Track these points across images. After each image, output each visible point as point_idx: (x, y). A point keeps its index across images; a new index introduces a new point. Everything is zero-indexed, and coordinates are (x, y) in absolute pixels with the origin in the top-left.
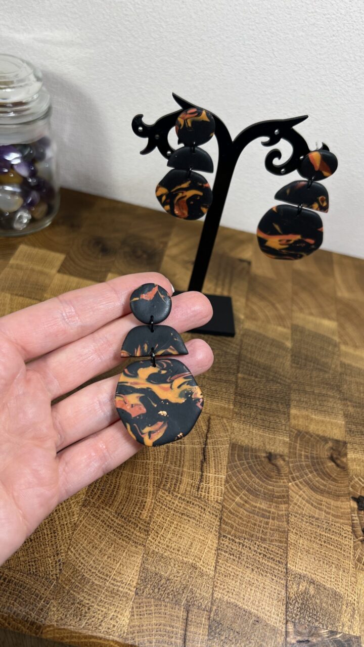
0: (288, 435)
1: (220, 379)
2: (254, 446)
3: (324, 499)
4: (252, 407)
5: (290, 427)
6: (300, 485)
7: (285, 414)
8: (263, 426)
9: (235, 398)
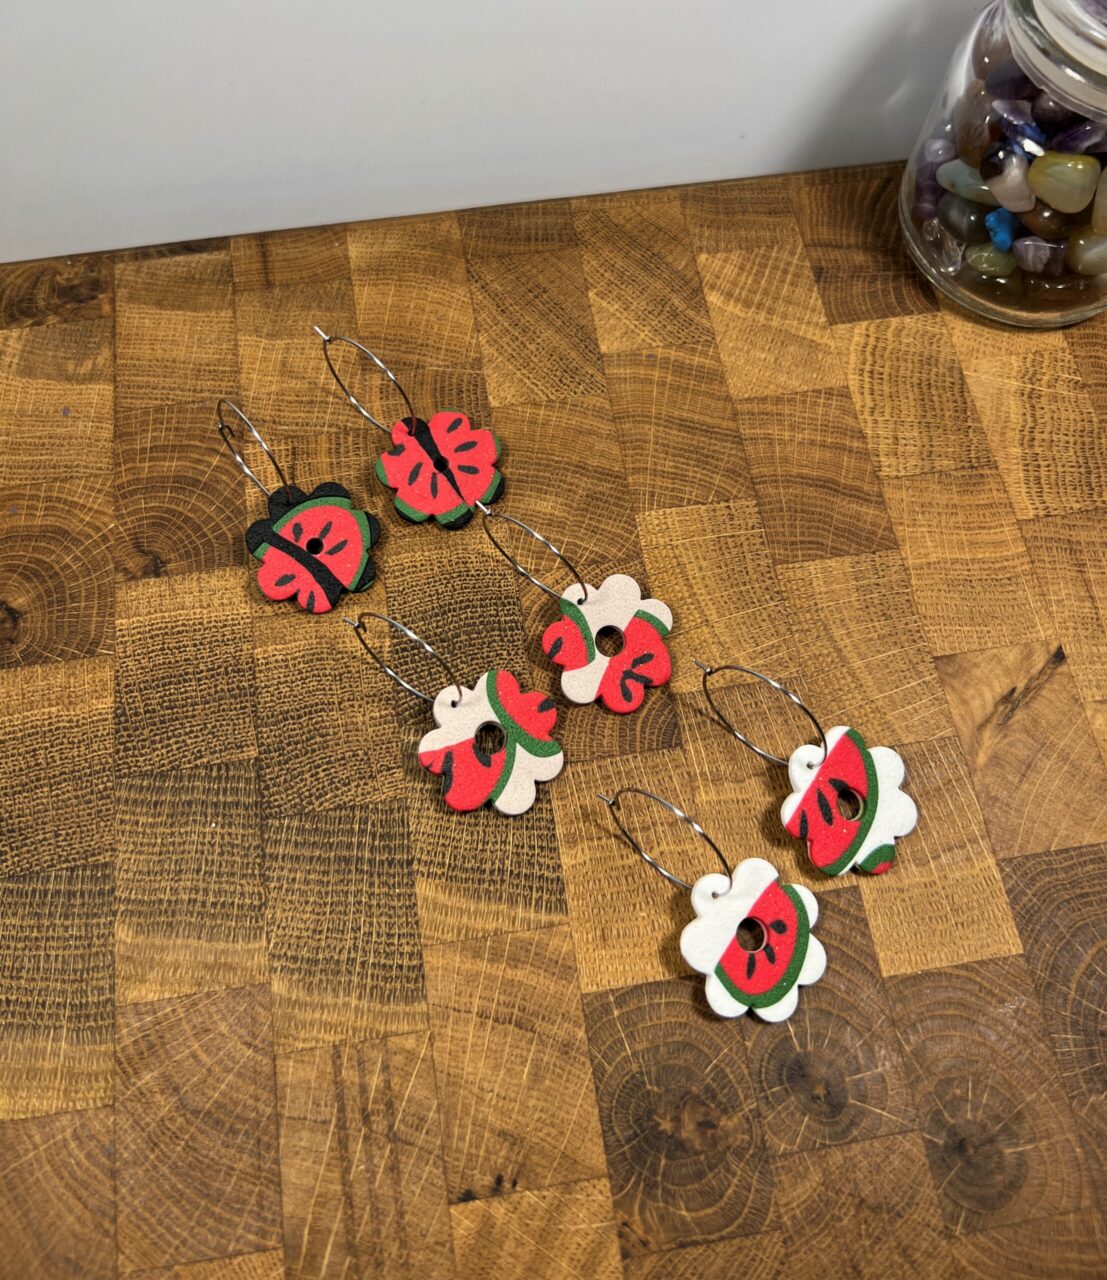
0: (118, 634)
1: (299, 717)
2: (195, 576)
3: (38, 522)
4: (208, 670)
5: (114, 658)
6: (90, 531)
7: (127, 686)
8: (179, 632)
9: (254, 679)
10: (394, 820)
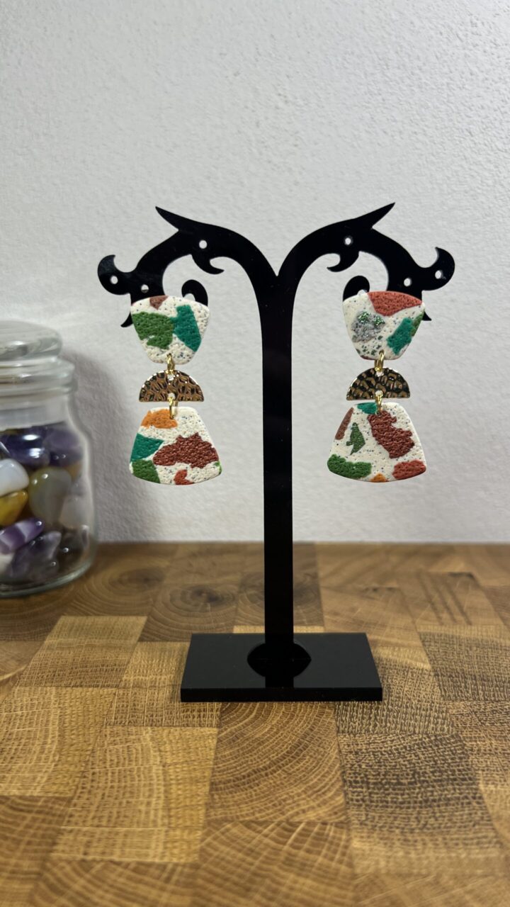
10: (452, 692)
